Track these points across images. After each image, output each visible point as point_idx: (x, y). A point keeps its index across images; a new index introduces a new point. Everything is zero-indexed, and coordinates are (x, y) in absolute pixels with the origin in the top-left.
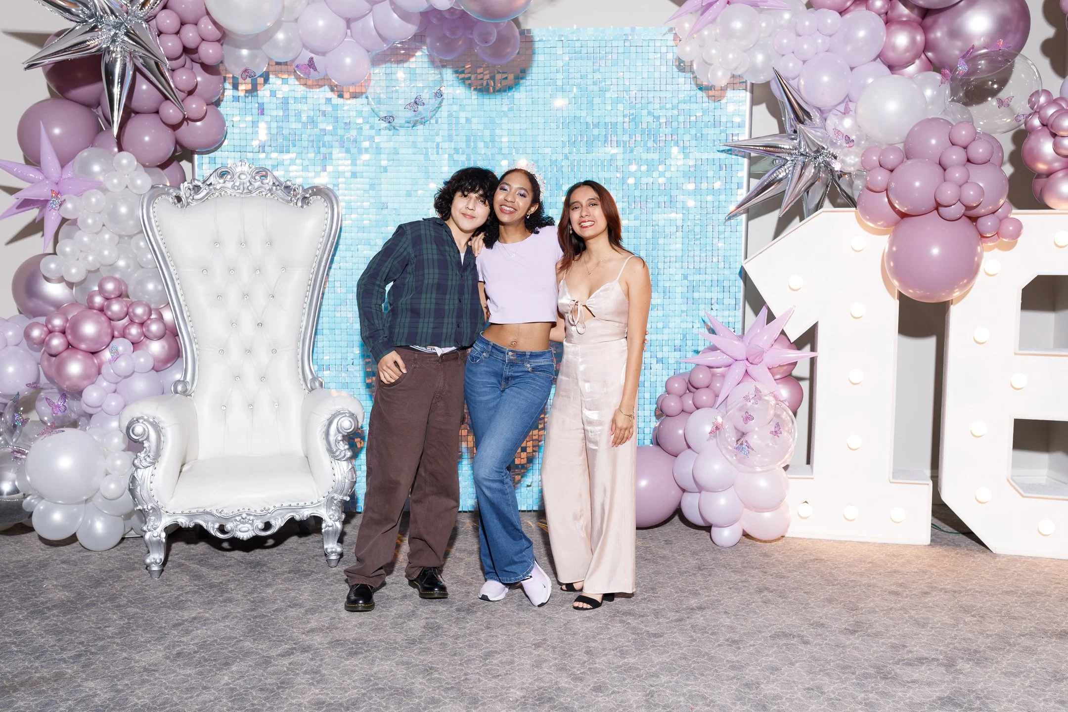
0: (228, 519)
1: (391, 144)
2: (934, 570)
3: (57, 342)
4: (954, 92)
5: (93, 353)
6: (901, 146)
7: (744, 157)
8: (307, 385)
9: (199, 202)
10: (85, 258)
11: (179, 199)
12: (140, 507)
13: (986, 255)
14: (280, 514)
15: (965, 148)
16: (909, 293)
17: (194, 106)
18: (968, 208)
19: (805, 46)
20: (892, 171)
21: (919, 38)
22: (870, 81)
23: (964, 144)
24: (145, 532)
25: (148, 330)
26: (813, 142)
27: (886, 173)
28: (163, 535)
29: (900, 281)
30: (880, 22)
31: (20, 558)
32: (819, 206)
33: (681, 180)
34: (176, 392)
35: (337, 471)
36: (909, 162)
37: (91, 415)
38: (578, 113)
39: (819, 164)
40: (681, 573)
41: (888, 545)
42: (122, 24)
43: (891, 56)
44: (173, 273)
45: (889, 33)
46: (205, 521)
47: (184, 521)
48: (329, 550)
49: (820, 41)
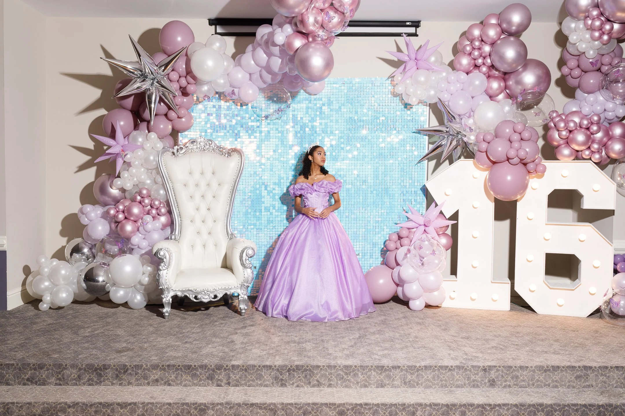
0: (199, 293)
1: (266, 129)
2: (509, 319)
3: (121, 216)
4: (517, 108)
5: (135, 221)
6: (493, 132)
7: (426, 135)
8: (228, 237)
9: (182, 155)
10: (133, 179)
11: (173, 153)
12: (161, 287)
13: (531, 180)
14: (221, 292)
15: (520, 134)
16: (499, 197)
17: (182, 112)
18: (521, 160)
19: (452, 88)
20: (489, 143)
21: (502, 84)
22: (481, 103)
23: (520, 132)
24: (163, 298)
25: (160, 211)
26: (455, 129)
27: (487, 144)
28: (171, 300)
29: (494, 191)
30: (484, 78)
31: (103, 311)
32: (459, 158)
33: (397, 146)
34: (171, 239)
35: (245, 273)
36: (497, 139)
37: (133, 249)
38: (351, 116)
39: (459, 139)
40: (396, 319)
41: (491, 310)
42: (155, 78)
43: (491, 92)
44: (171, 186)
45: (488, 82)
46: (188, 294)
47: (179, 294)
48: (242, 308)
49: (458, 85)
